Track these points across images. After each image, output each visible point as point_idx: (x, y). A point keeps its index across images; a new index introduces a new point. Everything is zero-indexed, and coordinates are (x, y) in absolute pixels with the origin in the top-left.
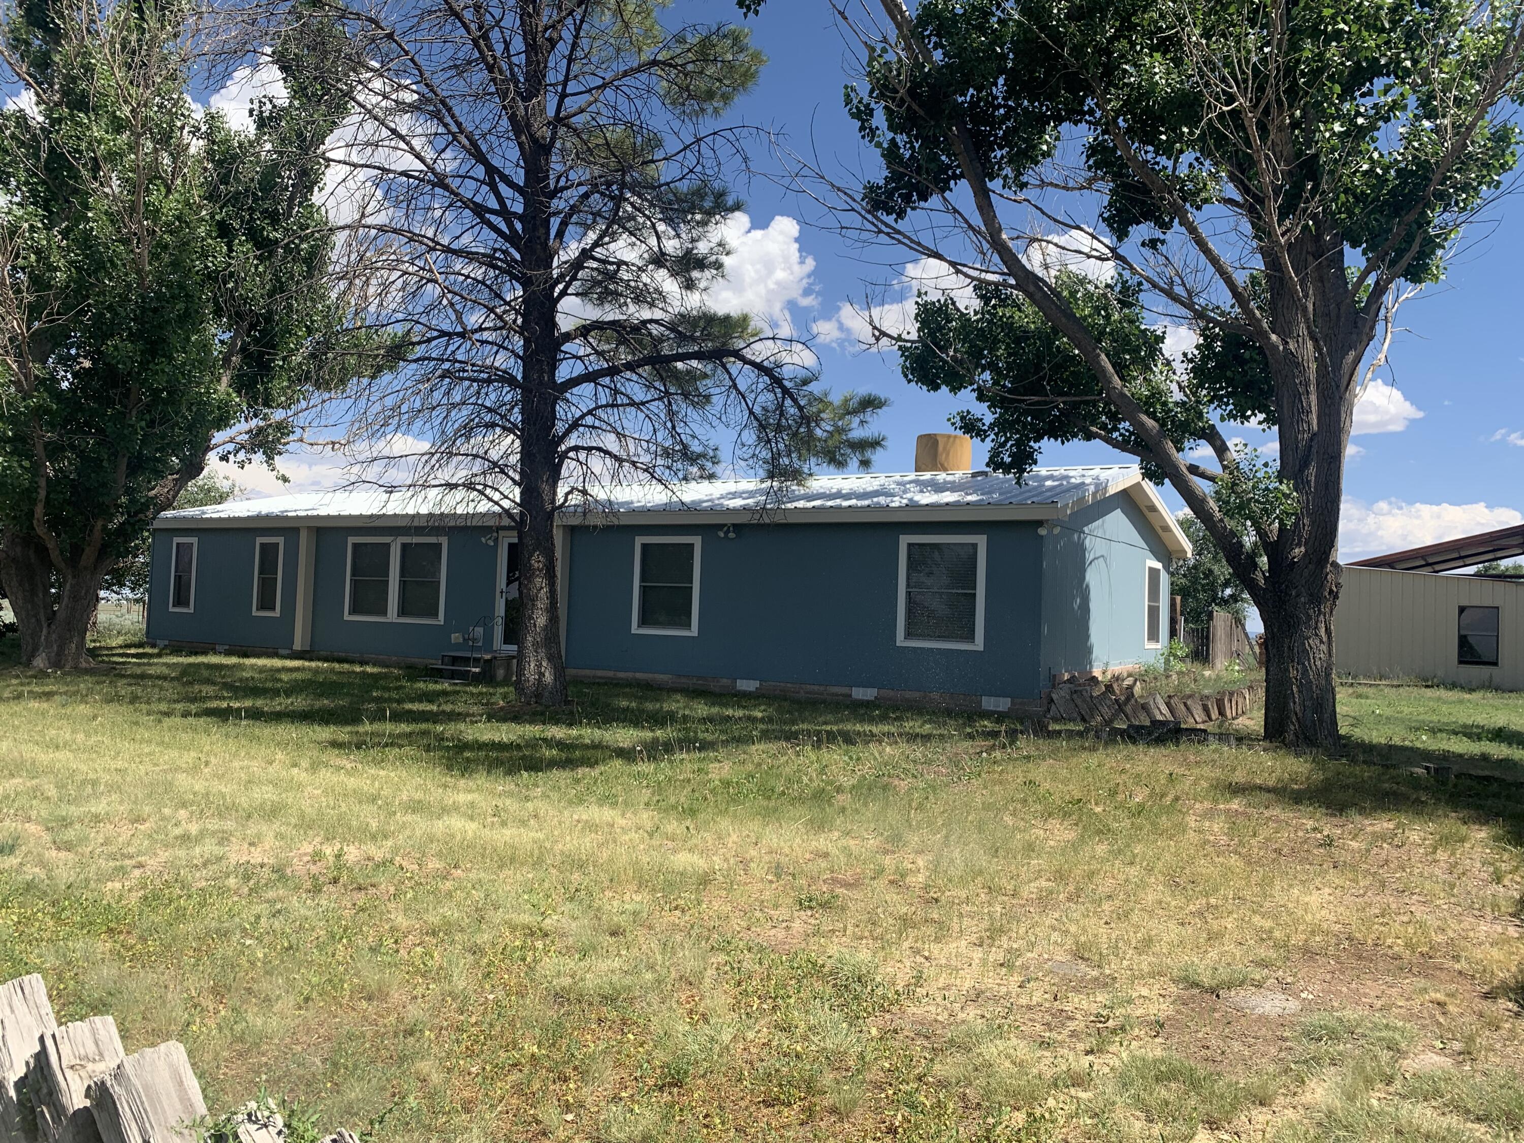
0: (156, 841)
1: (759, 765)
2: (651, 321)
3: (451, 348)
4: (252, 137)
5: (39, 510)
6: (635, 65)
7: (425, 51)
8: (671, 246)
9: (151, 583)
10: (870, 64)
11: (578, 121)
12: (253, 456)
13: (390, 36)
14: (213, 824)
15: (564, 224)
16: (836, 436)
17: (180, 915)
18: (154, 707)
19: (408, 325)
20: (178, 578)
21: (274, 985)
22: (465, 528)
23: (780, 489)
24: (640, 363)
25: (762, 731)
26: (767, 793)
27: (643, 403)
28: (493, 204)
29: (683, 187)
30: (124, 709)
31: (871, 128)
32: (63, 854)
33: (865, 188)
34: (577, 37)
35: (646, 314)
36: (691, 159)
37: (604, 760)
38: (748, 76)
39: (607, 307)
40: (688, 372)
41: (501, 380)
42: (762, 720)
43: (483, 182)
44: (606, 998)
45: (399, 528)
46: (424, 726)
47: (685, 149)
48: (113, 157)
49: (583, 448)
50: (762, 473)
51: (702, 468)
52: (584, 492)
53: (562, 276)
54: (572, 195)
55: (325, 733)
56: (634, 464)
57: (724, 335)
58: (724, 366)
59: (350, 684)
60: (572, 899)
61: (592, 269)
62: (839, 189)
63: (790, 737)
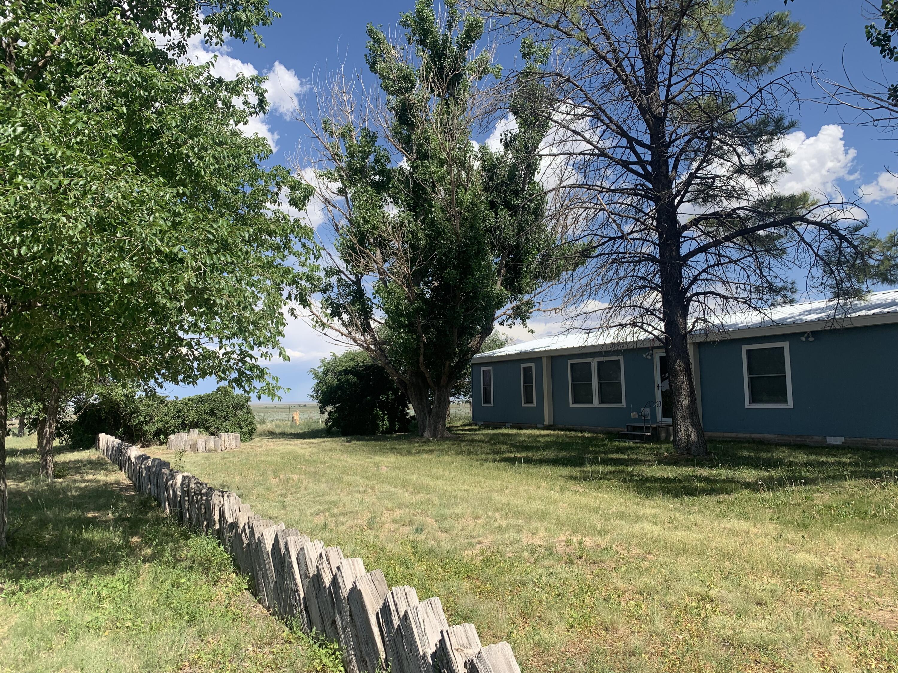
0: (486, 530)
1: (852, 495)
2: (739, 208)
3: (616, 246)
4: (502, 153)
5: (421, 358)
6: (713, 56)
7: (587, 83)
8: (748, 160)
9: (472, 392)
10: (883, 7)
11: (679, 99)
12: (516, 321)
13: (568, 80)
14: (513, 522)
15: (677, 161)
16: (887, 262)
17: (501, 572)
18: (479, 457)
19: (590, 238)
20: (485, 389)
21: (552, 616)
22: (633, 350)
23: (845, 304)
24: (734, 236)
25: (851, 472)
26: (864, 514)
27: (739, 260)
28: (633, 158)
29: (752, 121)
30: (466, 458)
31: (890, 50)
32: (444, 534)
33: (890, 90)
34: (674, 49)
35: (735, 204)
36: (756, 103)
37: (737, 490)
38: (791, 41)
39: (709, 205)
40: (767, 236)
41: (646, 259)
42: (850, 464)
43: (626, 147)
44: (759, 647)
45: (595, 353)
46: (621, 468)
47: (751, 98)
48: (441, 179)
49: (702, 294)
50: (830, 295)
51: (784, 296)
52: (705, 320)
53: (678, 192)
54: (681, 143)
55: (566, 471)
56: (736, 299)
57: (791, 208)
58: (793, 228)
59: (577, 443)
60: (726, 578)
61: (697, 184)
62: (869, 96)
63: (874, 476)
